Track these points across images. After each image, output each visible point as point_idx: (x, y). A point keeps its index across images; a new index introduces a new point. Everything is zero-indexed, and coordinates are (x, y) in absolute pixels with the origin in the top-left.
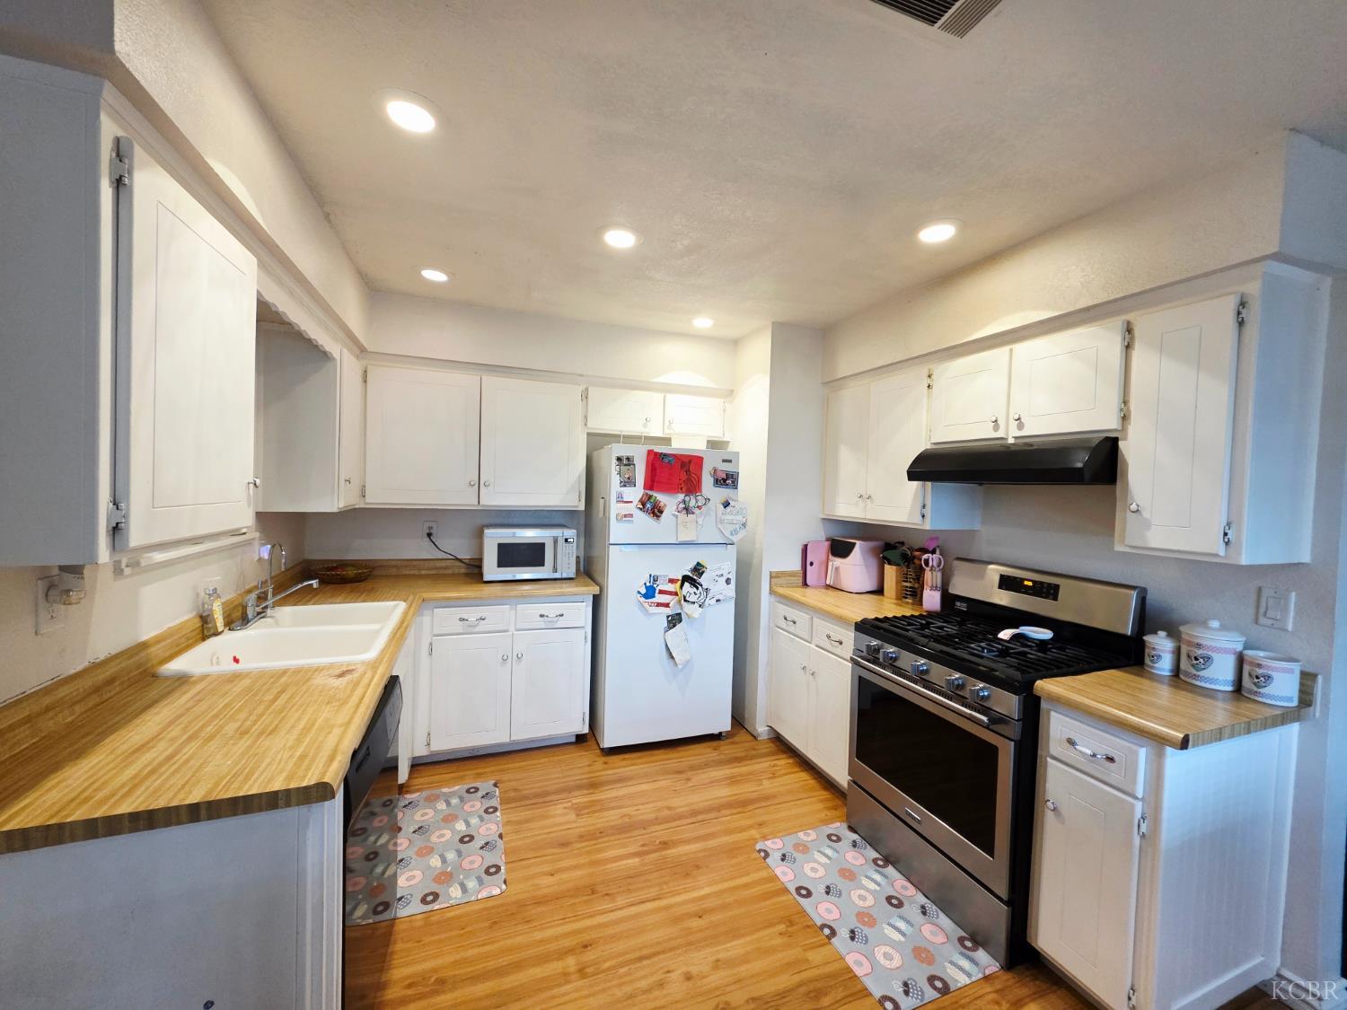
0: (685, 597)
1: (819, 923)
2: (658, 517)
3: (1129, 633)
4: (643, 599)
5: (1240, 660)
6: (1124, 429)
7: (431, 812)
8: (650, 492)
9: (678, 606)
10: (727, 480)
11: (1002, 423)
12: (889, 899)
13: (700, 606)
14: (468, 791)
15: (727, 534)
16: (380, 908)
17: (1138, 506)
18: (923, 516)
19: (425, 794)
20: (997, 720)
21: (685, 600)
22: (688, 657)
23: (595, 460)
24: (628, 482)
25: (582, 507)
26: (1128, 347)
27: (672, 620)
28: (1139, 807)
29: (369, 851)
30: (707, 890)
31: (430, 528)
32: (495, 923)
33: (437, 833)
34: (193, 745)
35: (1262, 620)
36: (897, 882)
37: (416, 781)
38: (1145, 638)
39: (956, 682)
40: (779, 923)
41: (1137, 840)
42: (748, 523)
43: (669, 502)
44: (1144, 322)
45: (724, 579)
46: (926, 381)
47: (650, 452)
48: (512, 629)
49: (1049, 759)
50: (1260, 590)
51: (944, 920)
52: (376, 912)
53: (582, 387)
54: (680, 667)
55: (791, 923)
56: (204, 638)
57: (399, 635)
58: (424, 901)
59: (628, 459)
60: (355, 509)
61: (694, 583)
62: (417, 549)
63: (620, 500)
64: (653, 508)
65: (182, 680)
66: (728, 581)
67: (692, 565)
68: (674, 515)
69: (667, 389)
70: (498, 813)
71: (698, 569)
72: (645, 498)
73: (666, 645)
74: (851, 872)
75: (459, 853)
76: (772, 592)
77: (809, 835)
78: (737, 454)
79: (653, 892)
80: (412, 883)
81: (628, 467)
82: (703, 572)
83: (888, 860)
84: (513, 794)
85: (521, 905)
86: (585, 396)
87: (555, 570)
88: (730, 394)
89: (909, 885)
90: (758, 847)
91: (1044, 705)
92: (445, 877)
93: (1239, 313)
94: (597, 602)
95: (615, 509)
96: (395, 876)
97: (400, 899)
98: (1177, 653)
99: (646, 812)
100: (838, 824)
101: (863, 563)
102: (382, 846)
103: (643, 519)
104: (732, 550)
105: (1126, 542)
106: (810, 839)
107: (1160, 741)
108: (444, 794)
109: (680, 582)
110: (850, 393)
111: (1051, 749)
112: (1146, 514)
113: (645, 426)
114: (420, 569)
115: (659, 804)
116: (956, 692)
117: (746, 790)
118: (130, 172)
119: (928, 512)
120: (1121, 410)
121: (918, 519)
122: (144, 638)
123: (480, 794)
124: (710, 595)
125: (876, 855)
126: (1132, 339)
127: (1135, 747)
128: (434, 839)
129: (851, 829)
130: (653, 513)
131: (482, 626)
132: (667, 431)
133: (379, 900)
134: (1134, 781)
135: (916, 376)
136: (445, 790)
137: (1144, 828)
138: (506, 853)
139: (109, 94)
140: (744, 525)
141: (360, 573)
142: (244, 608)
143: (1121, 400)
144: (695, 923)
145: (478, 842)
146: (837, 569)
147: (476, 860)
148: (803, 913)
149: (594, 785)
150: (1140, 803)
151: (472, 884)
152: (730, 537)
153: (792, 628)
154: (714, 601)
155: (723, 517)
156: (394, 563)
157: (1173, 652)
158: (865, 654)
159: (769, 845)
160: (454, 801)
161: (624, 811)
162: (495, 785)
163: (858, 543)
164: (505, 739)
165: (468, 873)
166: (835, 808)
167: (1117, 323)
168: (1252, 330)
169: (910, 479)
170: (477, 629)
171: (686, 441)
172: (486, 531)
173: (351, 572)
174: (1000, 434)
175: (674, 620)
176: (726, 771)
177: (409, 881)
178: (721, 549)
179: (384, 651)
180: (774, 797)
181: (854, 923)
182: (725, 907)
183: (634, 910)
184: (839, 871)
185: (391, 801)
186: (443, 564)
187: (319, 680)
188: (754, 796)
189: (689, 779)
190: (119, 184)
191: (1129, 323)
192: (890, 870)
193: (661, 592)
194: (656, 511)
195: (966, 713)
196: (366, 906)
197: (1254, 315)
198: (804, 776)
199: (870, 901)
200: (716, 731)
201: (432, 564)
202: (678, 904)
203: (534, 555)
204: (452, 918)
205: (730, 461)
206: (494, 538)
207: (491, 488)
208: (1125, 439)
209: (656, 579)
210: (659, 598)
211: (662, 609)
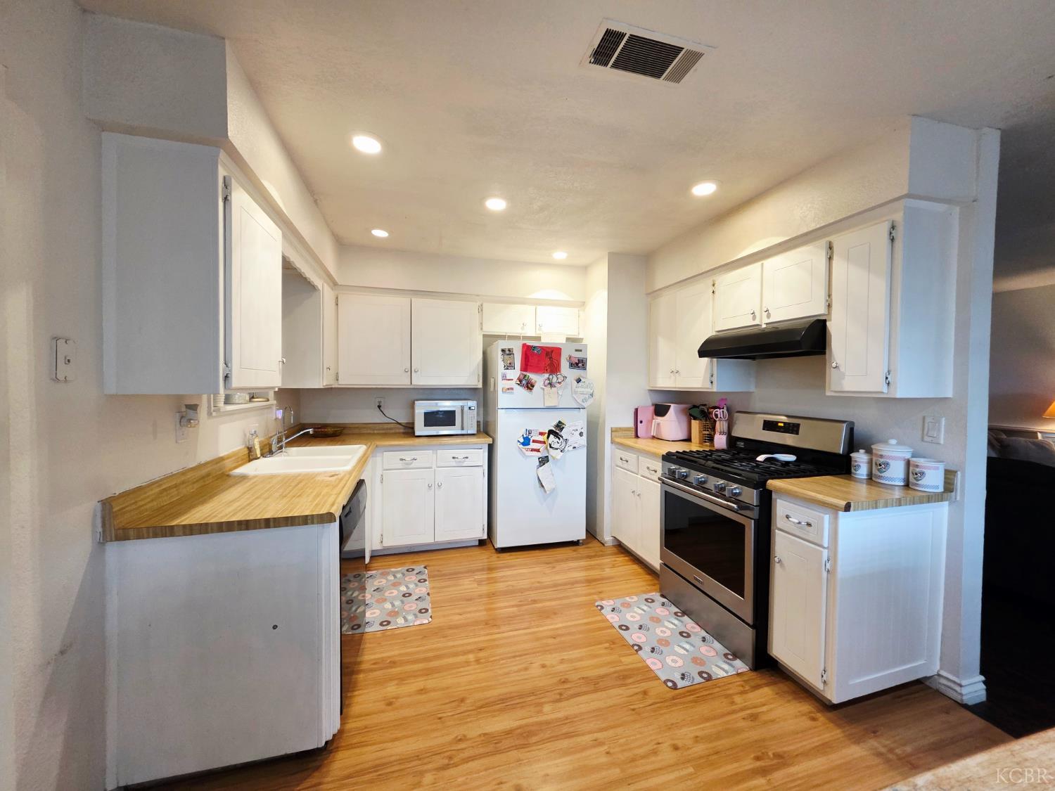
0: (550, 445)
1: (631, 644)
2: (531, 389)
3: (841, 452)
4: (521, 446)
5: (908, 463)
6: (829, 313)
7: (384, 581)
8: (525, 373)
9: (546, 451)
10: (579, 364)
11: (757, 314)
12: (681, 633)
13: (561, 451)
14: (407, 570)
15: (580, 401)
16: (355, 627)
17: (837, 364)
18: (712, 382)
19: (380, 571)
20: (743, 506)
21: (551, 447)
22: (554, 486)
23: (488, 352)
24: (510, 366)
25: (480, 385)
26: (830, 258)
27: (542, 461)
28: (825, 553)
29: (348, 599)
30: (560, 625)
31: (380, 402)
32: (425, 637)
33: (389, 592)
34: (258, 502)
35: (926, 438)
36: (688, 624)
37: (373, 565)
38: (851, 455)
39: (720, 486)
40: (606, 642)
41: (825, 574)
42: (594, 394)
43: (539, 379)
44: (839, 241)
45: (578, 432)
46: (711, 289)
47: (524, 345)
48: (434, 466)
49: (776, 531)
50: (924, 418)
51: (717, 645)
52: (353, 628)
53: (479, 304)
54: (548, 492)
55: (614, 643)
56: (250, 460)
57: (363, 461)
58: (381, 624)
59: (509, 350)
60: (332, 388)
61: (557, 435)
62: (371, 416)
63: (504, 378)
64: (527, 384)
65: (244, 478)
66: (581, 434)
67: (555, 423)
68: (542, 388)
69: (538, 303)
70: (427, 583)
71: (560, 426)
72: (522, 377)
73: (538, 478)
74: (658, 619)
75: (402, 602)
76: (612, 442)
77: (632, 598)
78: (586, 346)
79: (526, 625)
80: (374, 615)
81: (508, 356)
82: (563, 428)
83: (684, 613)
84: (436, 573)
85: (441, 629)
86: (481, 309)
87: (463, 429)
88: (583, 304)
89: (697, 626)
90: (597, 604)
91: (774, 496)
92: (395, 614)
93: (891, 233)
94: (491, 448)
95: (501, 384)
96: (364, 612)
97: (367, 623)
98: (870, 462)
99: (524, 584)
100: (654, 593)
101: (676, 420)
102: (354, 597)
103: (520, 390)
104: (583, 413)
105: (832, 389)
106: (633, 600)
107: (835, 508)
108: (392, 572)
109: (546, 435)
110: (664, 301)
111: (778, 524)
112: (842, 369)
113: (522, 328)
114: (374, 430)
115: (533, 580)
116: (720, 492)
117: (594, 574)
118: (230, 194)
119: (715, 379)
120: (827, 301)
121: (708, 385)
122: (221, 455)
123: (415, 572)
124: (569, 443)
125: (677, 610)
126: (832, 253)
127: (822, 515)
128: (387, 594)
129: (663, 596)
130: (528, 387)
131: (415, 464)
132: (538, 332)
133: (355, 622)
134: (822, 537)
135: (703, 286)
136: (393, 570)
137: (828, 566)
138: (432, 603)
139: (223, 156)
140: (592, 395)
141: (336, 431)
142: (270, 445)
143: (827, 294)
144: (551, 641)
145: (414, 597)
146: (658, 424)
147: (413, 606)
148: (623, 639)
149: (490, 569)
150: (826, 551)
151: (410, 617)
152: (583, 404)
153: (625, 465)
154: (571, 448)
155: (576, 390)
156: (357, 426)
157: (868, 463)
158: (667, 476)
159: (604, 603)
160: (399, 575)
161: (509, 583)
162: (425, 568)
163: (672, 405)
164: (430, 540)
165: (408, 612)
166: (654, 585)
167: (823, 243)
168: (899, 244)
169: (700, 356)
170: (411, 466)
171: (551, 337)
172: (416, 402)
173: (330, 430)
174: (757, 322)
175: (544, 461)
176: (583, 563)
177: (373, 615)
178: (576, 412)
179: (355, 467)
180: (612, 578)
181: (655, 644)
182: (569, 634)
183: (511, 633)
184: (650, 618)
185: (359, 575)
186: (389, 426)
187: (318, 478)
188: (598, 577)
189: (554, 567)
190: (226, 199)
191: (830, 243)
192: (686, 618)
193: (534, 441)
194: (530, 386)
195: (725, 504)
196: (347, 626)
197: (900, 234)
198: (635, 567)
199: (668, 633)
200: (575, 539)
201: (381, 426)
202: (541, 632)
203: (447, 418)
204: (398, 634)
205: (581, 351)
206: (422, 408)
207: (419, 373)
208: (830, 320)
209: (530, 433)
210: (533, 446)
211: (535, 453)
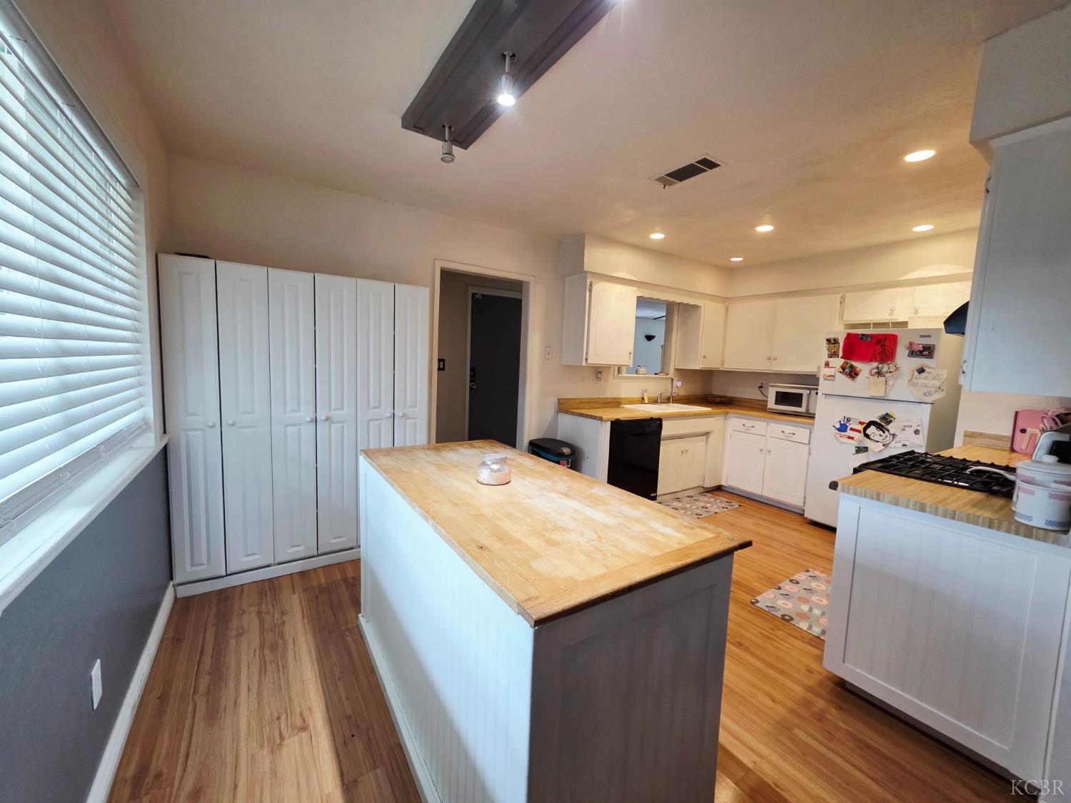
2: (854, 378)
4: (837, 431)
8: (849, 361)
10: (924, 352)
15: (921, 395)
24: (834, 354)
31: (762, 384)
42: (943, 388)
43: (864, 368)
45: (914, 429)
47: (849, 334)
48: (767, 435)
53: (841, 295)
59: (835, 340)
63: (826, 366)
64: (851, 372)
66: (918, 432)
67: (880, 414)
68: (867, 377)
71: (887, 419)
72: (845, 365)
81: (833, 345)
82: (891, 421)
86: (842, 301)
95: (824, 373)
103: (843, 379)
104: (925, 408)
113: (891, 314)
130: (851, 375)
131: (753, 431)
140: (939, 388)
142: (657, 399)
152: (924, 398)
154: (900, 444)
155: (917, 381)
164: (759, 492)
170: (748, 431)
172: (775, 383)
175: (860, 451)
178: (912, 406)
179: (666, 413)
190: (590, 290)
193: (852, 429)
194: (853, 374)
205: (927, 337)
206: (778, 388)
207: (777, 360)
209: (849, 420)
210: (849, 433)
211: (850, 441)
